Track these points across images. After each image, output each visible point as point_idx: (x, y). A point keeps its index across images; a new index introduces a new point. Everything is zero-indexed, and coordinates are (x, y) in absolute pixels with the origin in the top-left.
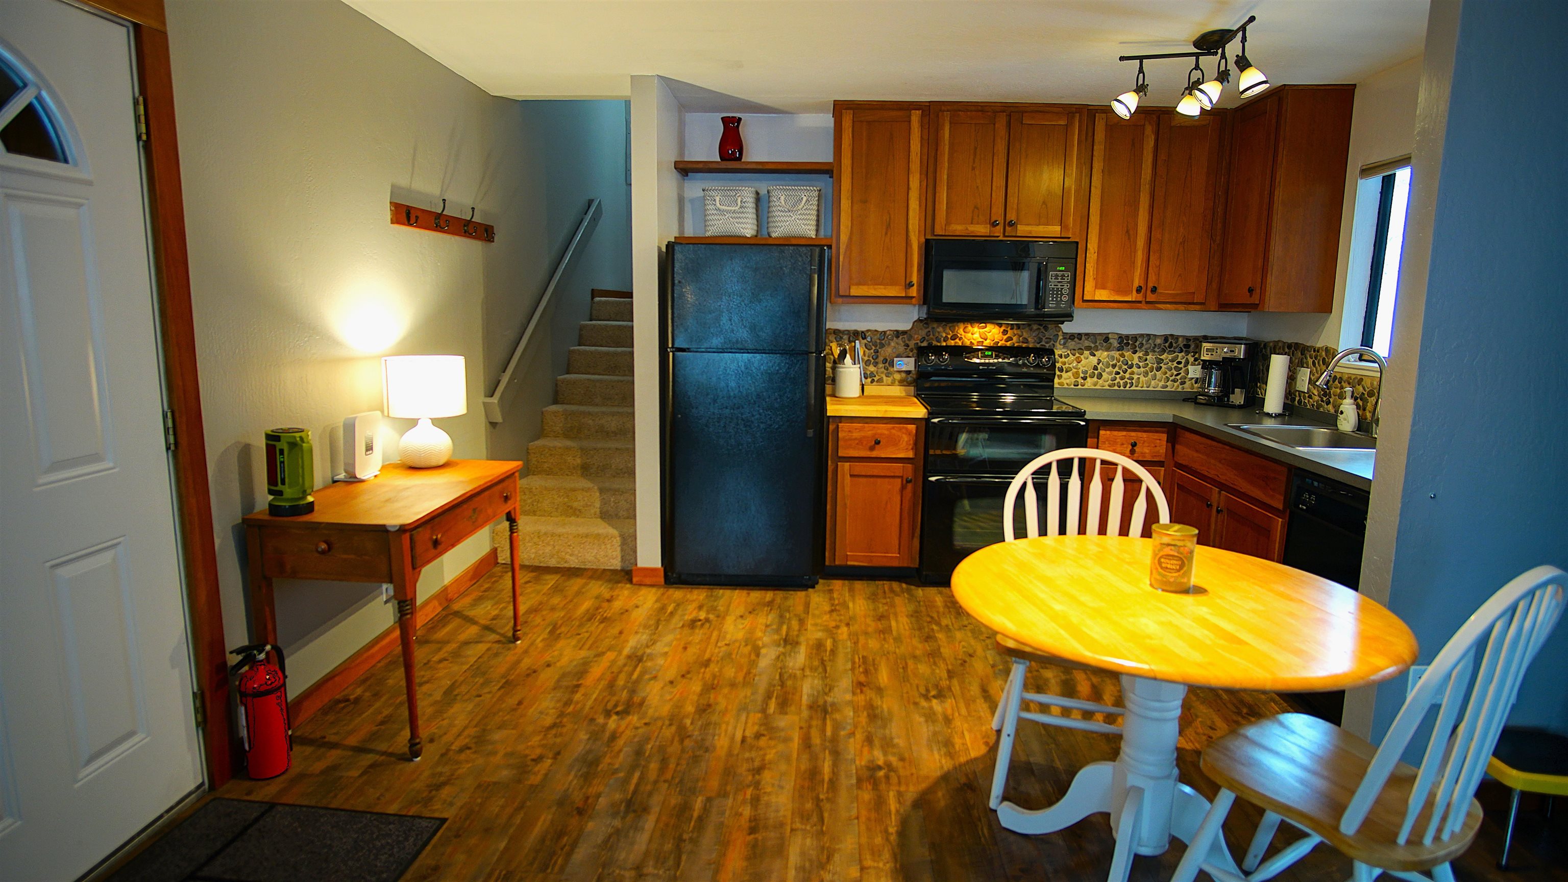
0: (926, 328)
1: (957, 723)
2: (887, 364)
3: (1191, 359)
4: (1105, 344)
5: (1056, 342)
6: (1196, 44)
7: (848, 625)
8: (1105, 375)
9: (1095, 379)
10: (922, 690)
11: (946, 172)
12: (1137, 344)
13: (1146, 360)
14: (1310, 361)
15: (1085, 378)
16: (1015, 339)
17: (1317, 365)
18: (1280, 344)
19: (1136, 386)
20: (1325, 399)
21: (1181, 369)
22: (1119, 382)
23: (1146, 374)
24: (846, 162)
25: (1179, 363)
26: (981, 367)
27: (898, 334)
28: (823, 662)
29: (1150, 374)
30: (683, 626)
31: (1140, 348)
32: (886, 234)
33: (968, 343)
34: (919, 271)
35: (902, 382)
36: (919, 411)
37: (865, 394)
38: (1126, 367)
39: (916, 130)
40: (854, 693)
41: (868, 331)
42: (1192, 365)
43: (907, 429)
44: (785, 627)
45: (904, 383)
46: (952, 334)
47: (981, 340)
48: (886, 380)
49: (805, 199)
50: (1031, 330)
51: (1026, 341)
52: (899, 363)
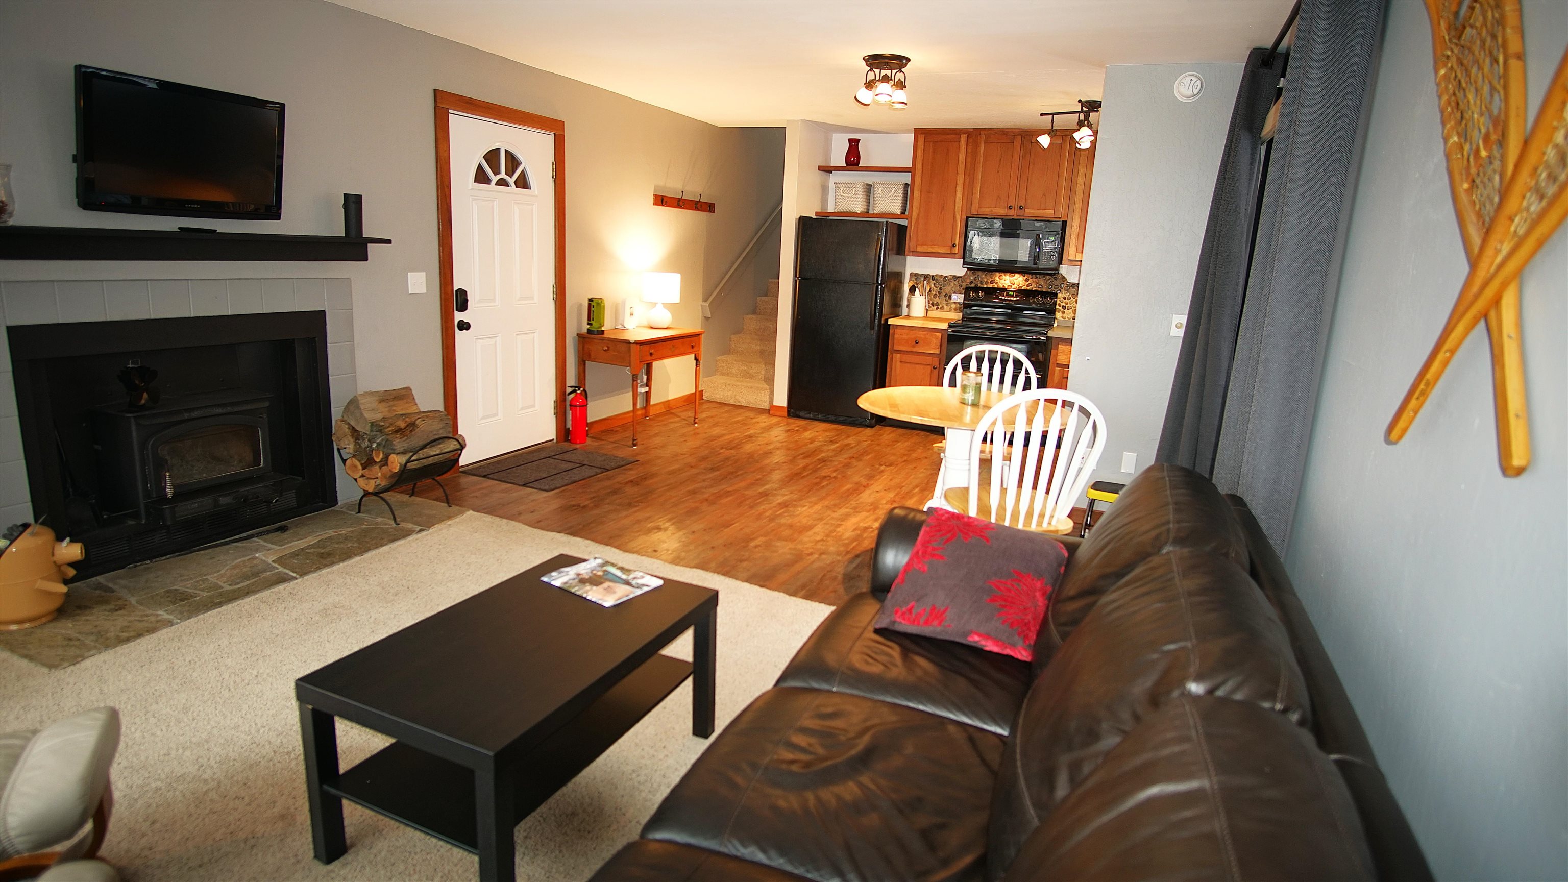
0: (971, 275)
2: (947, 298)
5: (1057, 289)
11: (980, 173)
24: (919, 167)
26: (1005, 302)
27: (955, 278)
32: (941, 213)
33: (1001, 286)
34: (960, 237)
35: (956, 309)
36: (944, 325)
37: (927, 315)
39: (963, 147)
43: (935, 336)
45: (958, 311)
46: (991, 280)
47: (1010, 285)
48: (946, 308)
49: (894, 190)
50: (1045, 279)
51: (1041, 287)
52: (955, 297)
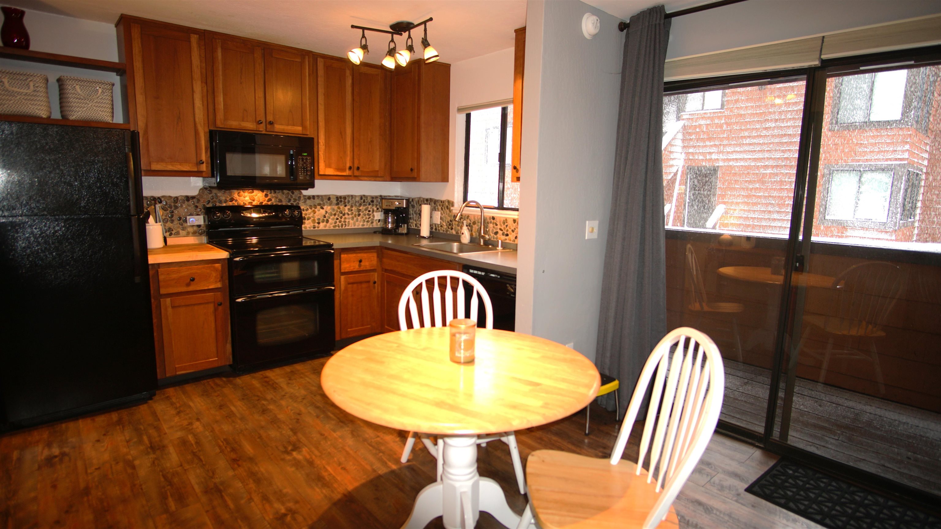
0: (210, 194)
1: (318, 462)
2: (182, 221)
3: (375, 209)
4: (329, 202)
5: (299, 201)
6: (392, 27)
7: (198, 420)
8: (330, 220)
9: (325, 223)
10: (282, 449)
11: (221, 82)
12: (346, 201)
13: (352, 210)
14: (440, 208)
15: (319, 223)
16: (273, 200)
17: (444, 209)
18: (421, 199)
19: (348, 226)
20: (450, 227)
21: (370, 215)
22: (338, 225)
23: (353, 218)
24: (138, 64)
25: (369, 211)
26: (254, 220)
27: (188, 198)
28: (194, 454)
29: (355, 218)
30: (40, 468)
31: (348, 203)
32: (177, 124)
33: (242, 204)
34: (206, 152)
35: (194, 233)
36: (223, 254)
37: (168, 244)
38: (341, 215)
39: (196, 49)
40: (234, 469)
41: (163, 197)
42: (376, 212)
43: (214, 266)
44: (145, 438)
45: (197, 234)
46: (230, 198)
47: (251, 201)
48: (182, 233)
49: (100, 91)
50: (283, 193)
51: (280, 201)
52: (191, 219)
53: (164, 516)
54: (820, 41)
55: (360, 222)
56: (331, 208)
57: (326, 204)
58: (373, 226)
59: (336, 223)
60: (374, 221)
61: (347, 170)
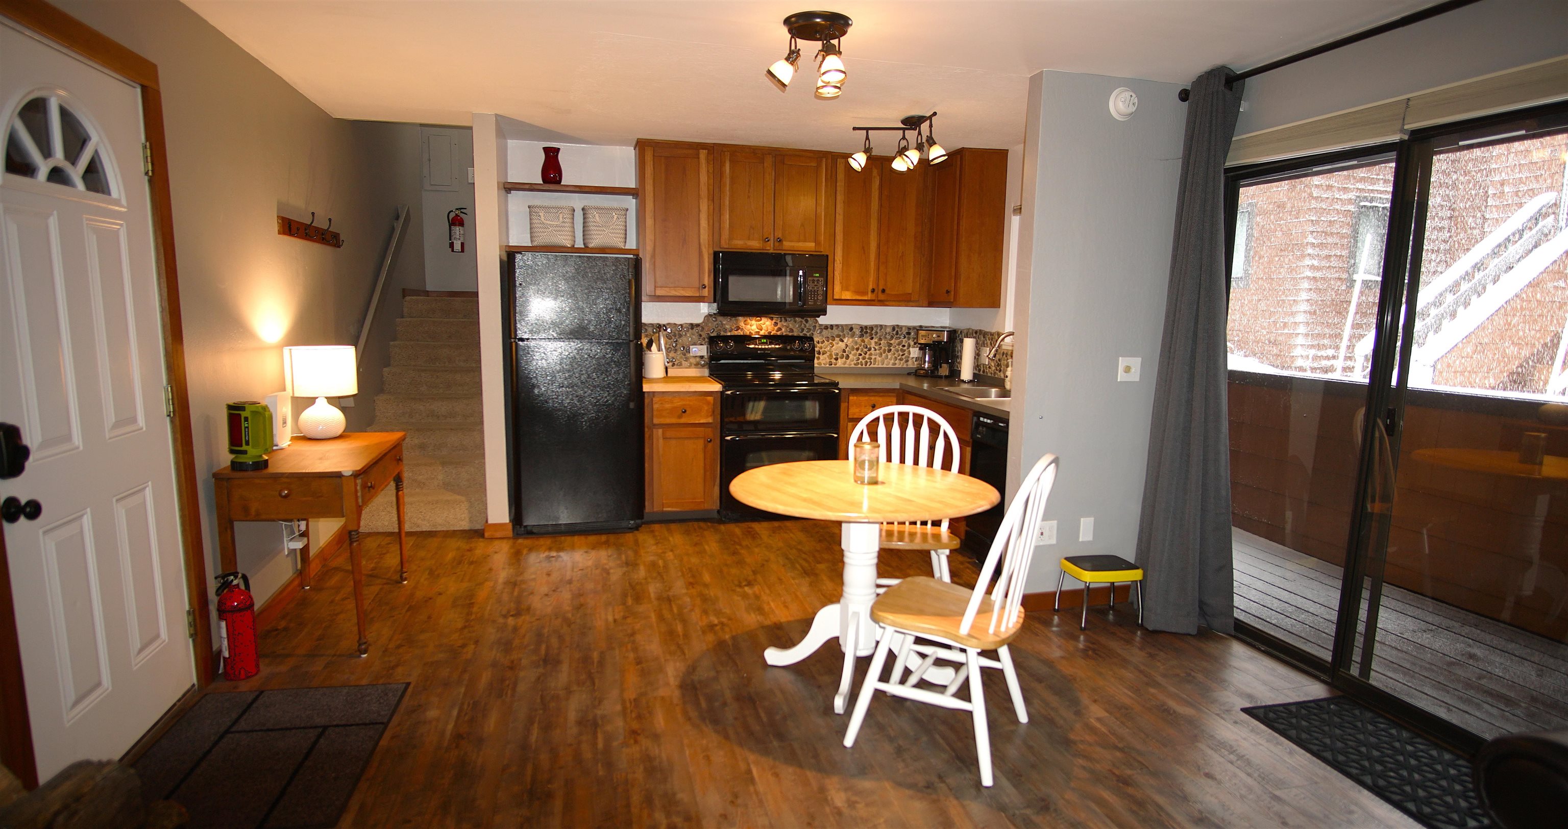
3: (912, 343)
4: (850, 333)
6: (903, 122)
7: (672, 551)
8: (851, 356)
10: (736, 582)
11: (728, 199)
12: (873, 332)
13: (880, 344)
14: (989, 342)
15: (836, 359)
16: (783, 330)
17: (992, 345)
18: (970, 331)
19: (874, 364)
20: (998, 368)
21: (905, 351)
22: (861, 362)
23: (881, 355)
24: (649, 188)
25: (904, 346)
26: (759, 352)
27: (692, 326)
28: (659, 573)
29: (884, 355)
31: (876, 335)
32: (683, 246)
33: (748, 333)
34: (709, 276)
35: (697, 365)
36: (716, 386)
37: (669, 375)
38: (866, 350)
39: (704, 166)
40: (687, 589)
41: (669, 324)
42: (914, 347)
43: (706, 399)
44: (624, 556)
45: (699, 366)
46: (735, 326)
47: (758, 330)
48: (686, 364)
49: (615, 217)
50: (795, 322)
51: (792, 331)
52: (694, 349)
53: (621, 607)
54: (1405, 106)
55: (890, 359)
56: (853, 341)
57: (846, 335)
58: (907, 365)
59: (858, 359)
60: (909, 359)
61: (870, 293)
